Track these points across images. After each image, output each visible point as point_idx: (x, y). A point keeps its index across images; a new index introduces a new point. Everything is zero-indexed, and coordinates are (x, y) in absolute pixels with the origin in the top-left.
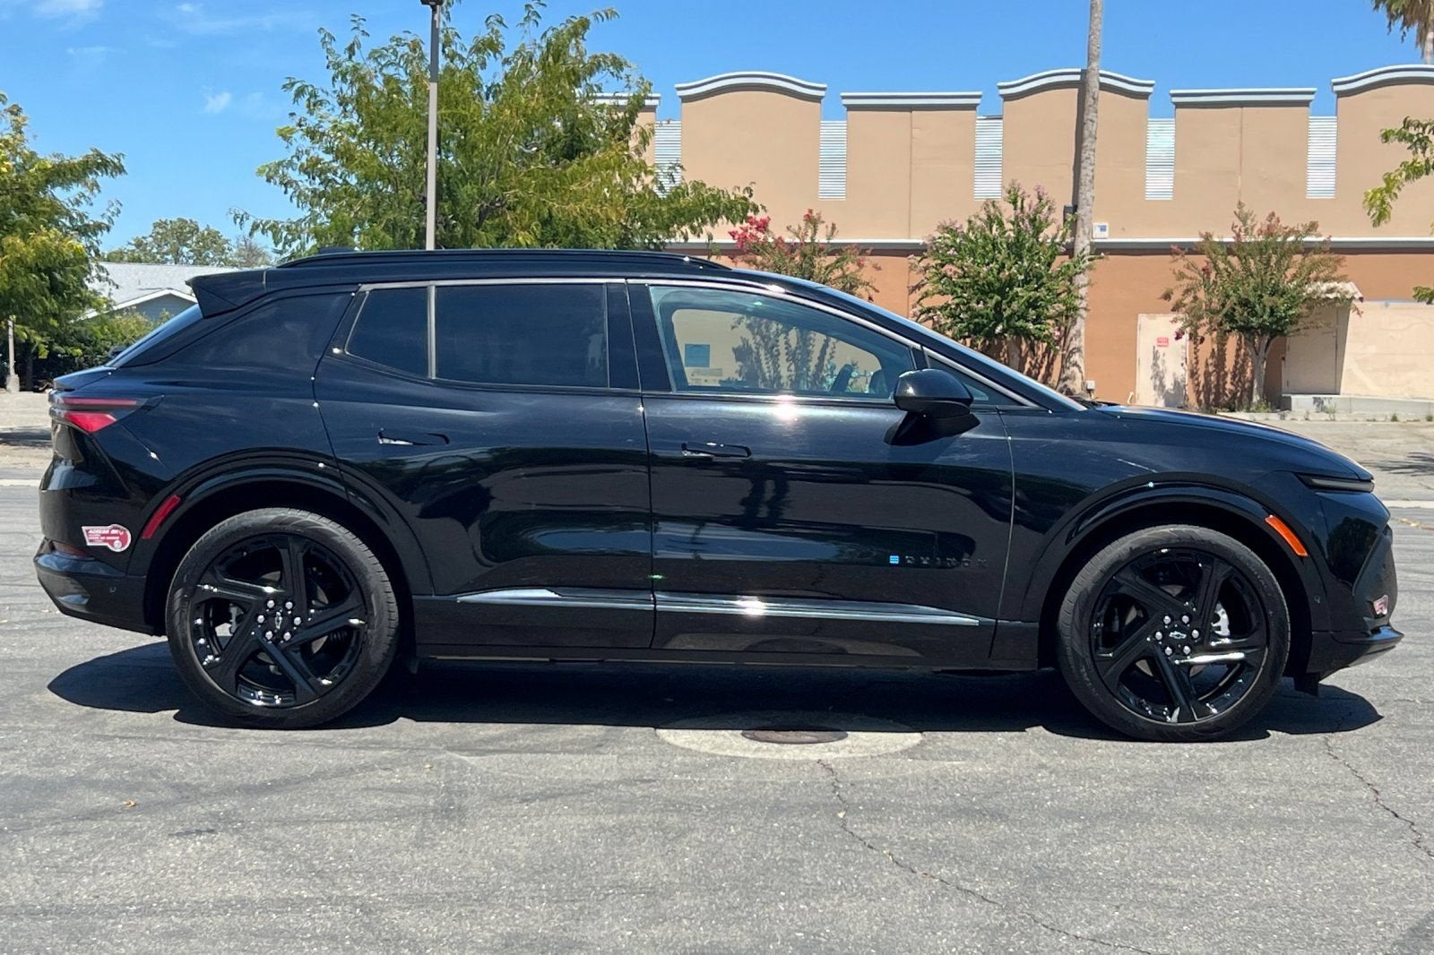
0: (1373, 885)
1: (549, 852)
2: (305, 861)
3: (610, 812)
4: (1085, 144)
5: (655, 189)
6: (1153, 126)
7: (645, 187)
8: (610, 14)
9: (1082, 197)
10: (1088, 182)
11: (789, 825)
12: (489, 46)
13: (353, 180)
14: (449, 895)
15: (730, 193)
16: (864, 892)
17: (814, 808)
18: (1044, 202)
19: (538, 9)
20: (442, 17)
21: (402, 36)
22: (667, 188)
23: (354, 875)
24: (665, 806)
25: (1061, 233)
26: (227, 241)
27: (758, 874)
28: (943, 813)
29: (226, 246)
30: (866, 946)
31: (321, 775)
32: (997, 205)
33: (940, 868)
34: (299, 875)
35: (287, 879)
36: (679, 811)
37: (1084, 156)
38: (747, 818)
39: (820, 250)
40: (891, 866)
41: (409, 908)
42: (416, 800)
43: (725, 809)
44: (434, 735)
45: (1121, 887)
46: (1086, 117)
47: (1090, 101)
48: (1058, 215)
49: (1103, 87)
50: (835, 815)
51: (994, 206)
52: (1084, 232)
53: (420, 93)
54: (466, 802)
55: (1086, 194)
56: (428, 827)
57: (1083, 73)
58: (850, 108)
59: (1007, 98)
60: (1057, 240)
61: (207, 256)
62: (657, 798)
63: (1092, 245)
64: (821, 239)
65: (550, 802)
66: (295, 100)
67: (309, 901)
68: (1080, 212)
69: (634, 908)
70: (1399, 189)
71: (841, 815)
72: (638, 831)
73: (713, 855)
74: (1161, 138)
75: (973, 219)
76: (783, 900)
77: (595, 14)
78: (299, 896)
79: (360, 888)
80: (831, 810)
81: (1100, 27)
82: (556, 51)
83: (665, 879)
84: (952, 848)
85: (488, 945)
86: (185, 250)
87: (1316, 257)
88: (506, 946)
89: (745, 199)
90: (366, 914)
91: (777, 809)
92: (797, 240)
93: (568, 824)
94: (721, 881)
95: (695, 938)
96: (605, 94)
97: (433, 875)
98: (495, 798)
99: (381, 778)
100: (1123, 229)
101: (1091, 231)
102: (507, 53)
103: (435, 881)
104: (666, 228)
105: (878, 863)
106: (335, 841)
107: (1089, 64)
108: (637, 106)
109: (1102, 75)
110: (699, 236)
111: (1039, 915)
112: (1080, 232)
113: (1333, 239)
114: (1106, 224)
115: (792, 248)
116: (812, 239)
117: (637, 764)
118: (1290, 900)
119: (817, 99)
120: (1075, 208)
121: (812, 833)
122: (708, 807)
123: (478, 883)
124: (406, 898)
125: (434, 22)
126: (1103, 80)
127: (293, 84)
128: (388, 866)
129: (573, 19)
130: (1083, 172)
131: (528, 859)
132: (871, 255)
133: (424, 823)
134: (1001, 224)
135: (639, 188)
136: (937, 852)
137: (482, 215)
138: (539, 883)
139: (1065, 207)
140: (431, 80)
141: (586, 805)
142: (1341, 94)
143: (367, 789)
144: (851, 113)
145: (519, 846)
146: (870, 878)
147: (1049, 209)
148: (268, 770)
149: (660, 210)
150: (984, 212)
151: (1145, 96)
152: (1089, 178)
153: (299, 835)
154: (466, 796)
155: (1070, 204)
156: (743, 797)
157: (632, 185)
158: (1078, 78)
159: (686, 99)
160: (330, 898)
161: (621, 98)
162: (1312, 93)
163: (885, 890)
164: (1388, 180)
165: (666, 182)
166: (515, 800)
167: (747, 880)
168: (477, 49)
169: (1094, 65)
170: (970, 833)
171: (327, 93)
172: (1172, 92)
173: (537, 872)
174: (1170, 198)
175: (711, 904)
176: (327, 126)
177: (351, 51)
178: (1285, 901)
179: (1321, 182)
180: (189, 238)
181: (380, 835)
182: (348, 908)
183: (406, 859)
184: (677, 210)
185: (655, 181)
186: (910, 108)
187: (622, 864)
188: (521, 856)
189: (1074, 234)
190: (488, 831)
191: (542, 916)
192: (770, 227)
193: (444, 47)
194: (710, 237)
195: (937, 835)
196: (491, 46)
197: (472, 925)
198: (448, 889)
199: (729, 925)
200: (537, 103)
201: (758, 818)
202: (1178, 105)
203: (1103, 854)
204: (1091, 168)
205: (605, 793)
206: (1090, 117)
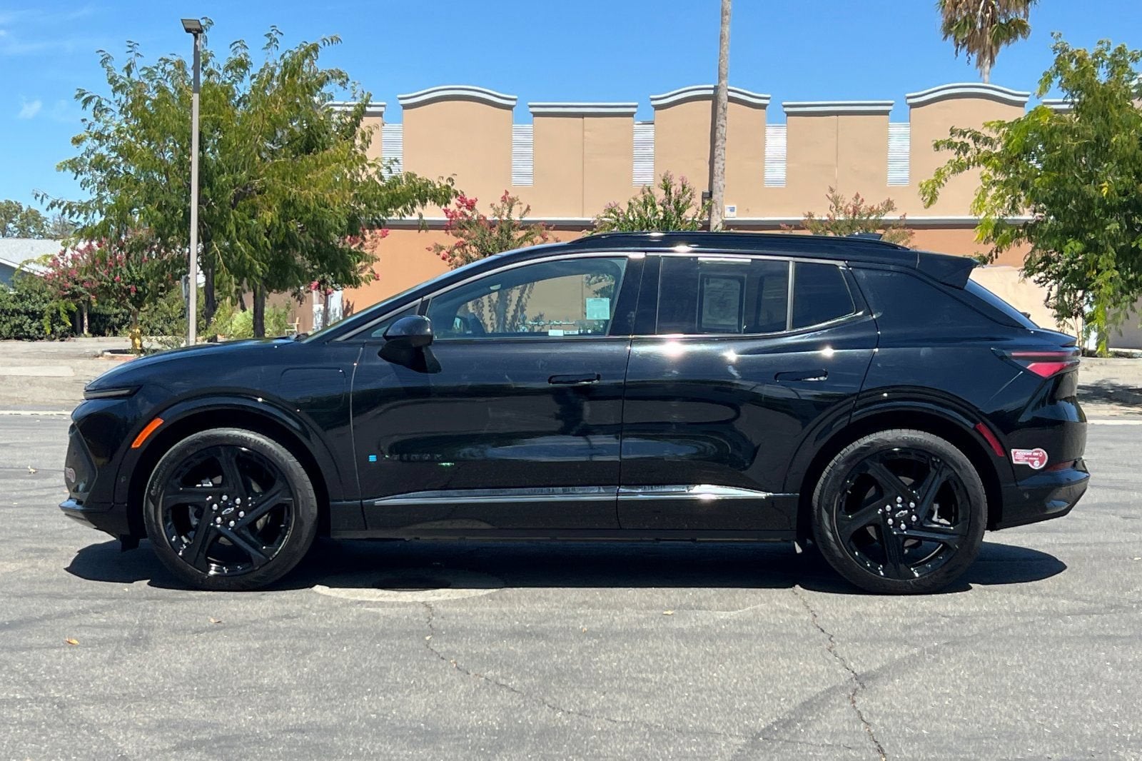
0: (788, 675)
1: (205, 666)
2: (23, 674)
3: (257, 639)
4: (717, 144)
5: (377, 179)
6: (770, 131)
7: (369, 177)
8: (335, 40)
9: (715, 185)
10: (720, 173)
11: (387, 645)
12: (240, 65)
13: (132, 171)
14: (124, 695)
15: (436, 182)
16: (428, 687)
17: (409, 634)
18: (686, 189)
19: (278, 36)
20: (200, 42)
21: (170, 57)
22: (387, 178)
23: (57, 683)
24: (300, 633)
25: (699, 213)
26: (45, 219)
27: (355, 677)
28: (502, 635)
29: (45, 223)
30: (418, 721)
31: (47, 617)
32: (652, 190)
33: (488, 671)
34: (17, 683)
35: (7, 686)
36: (309, 637)
37: (717, 153)
38: (358, 641)
39: (512, 226)
40: (454, 670)
41: (93, 704)
42: (115, 633)
43: (345, 634)
44: (140, 589)
45: (611, 680)
46: (718, 123)
47: (720, 110)
48: (698, 200)
49: (731, 99)
50: (424, 638)
51: (649, 191)
52: (718, 212)
53: (185, 102)
54: (151, 634)
55: (718, 183)
56: (120, 651)
57: (716, 89)
58: (536, 114)
59: (657, 108)
60: (697, 219)
61: (29, 231)
62: (295, 629)
63: (724, 223)
64: (515, 217)
65: (215, 633)
66: (84, 107)
67: (20, 701)
68: (715, 197)
69: (259, 700)
70: (946, 181)
71: (428, 638)
72: (275, 651)
73: (326, 665)
74: (776, 140)
75: (632, 201)
76: (367, 694)
77: (323, 40)
78: (15, 698)
79: (59, 691)
80: (420, 634)
81: (727, 53)
82: (292, 69)
83: (286, 682)
84: (501, 657)
85: (145, 727)
86: (11, 225)
87: (894, 231)
88: (159, 727)
89: (448, 187)
90: (61, 708)
91: (383, 634)
92: (496, 218)
93: (225, 646)
94: (327, 682)
95: (297, 719)
96: (336, 103)
97: (116, 683)
98: (175, 631)
99: (94, 619)
100: (748, 210)
101: (723, 212)
102: (254, 70)
103: (116, 686)
104: (385, 209)
105: (445, 668)
106: (48, 661)
107: (720, 82)
108: (360, 113)
109: (729, 90)
110: (411, 215)
111: (547, 699)
112: (714, 213)
113: (907, 218)
114: (735, 206)
115: (492, 225)
116: (508, 216)
117: (287, 606)
118: (726, 686)
119: (510, 108)
120: (711, 194)
121: (402, 649)
122: (331, 634)
123: (147, 687)
124: (92, 698)
125: (196, 47)
126: (731, 94)
127: (83, 95)
128: (84, 677)
129: (305, 44)
130: (716, 166)
131: (189, 672)
132: (554, 229)
133: (117, 649)
134: (654, 206)
135: (364, 178)
136: (491, 661)
137: (237, 198)
138: (193, 686)
139: (703, 193)
140: (194, 92)
141: (242, 634)
142: (913, 106)
143: (80, 625)
144: (537, 119)
145: (184, 662)
146: (435, 678)
147: (691, 195)
148: (9, 614)
149: (380, 195)
150: (642, 195)
151: (763, 107)
152: (720, 170)
153: (23, 657)
154: (153, 630)
155: (707, 190)
156: (358, 627)
157: (358, 175)
158: (711, 92)
159: (406, 107)
160: (36, 698)
161: (349, 106)
162: (891, 105)
163: (443, 685)
164: (939, 173)
165: (385, 172)
166: (190, 631)
167: (346, 682)
168: (229, 67)
169: (723, 82)
170: (517, 648)
171: (110, 103)
172: (784, 103)
173: (194, 679)
174: (783, 186)
175: (315, 697)
176: (112, 129)
177: (128, 69)
178: (722, 687)
179: (898, 173)
180: (14, 216)
181: (82, 657)
182: (48, 705)
183: (98, 672)
184: (393, 195)
185: (377, 173)
186: (582, 115)
187: (257, 673)
188: (183, 669)
189: (710, 215)
190: (164, 653)
191: (190, 707)
192: (477, 207)
193: (203, 65)
194: (421, 216)
195: (493, 649)
196: (242, 65)
197: (137, 714)
198: (125, 691)
199: (325, 710)
200: (278, 110)
201: (366, 640)
202: (789, 114)
203: (606, 661)
204: (722, 162)
205: (257, 626)
206: (721, 123)
